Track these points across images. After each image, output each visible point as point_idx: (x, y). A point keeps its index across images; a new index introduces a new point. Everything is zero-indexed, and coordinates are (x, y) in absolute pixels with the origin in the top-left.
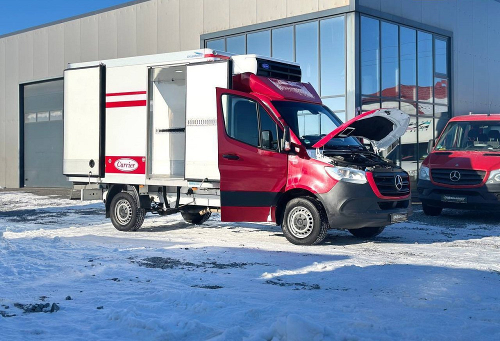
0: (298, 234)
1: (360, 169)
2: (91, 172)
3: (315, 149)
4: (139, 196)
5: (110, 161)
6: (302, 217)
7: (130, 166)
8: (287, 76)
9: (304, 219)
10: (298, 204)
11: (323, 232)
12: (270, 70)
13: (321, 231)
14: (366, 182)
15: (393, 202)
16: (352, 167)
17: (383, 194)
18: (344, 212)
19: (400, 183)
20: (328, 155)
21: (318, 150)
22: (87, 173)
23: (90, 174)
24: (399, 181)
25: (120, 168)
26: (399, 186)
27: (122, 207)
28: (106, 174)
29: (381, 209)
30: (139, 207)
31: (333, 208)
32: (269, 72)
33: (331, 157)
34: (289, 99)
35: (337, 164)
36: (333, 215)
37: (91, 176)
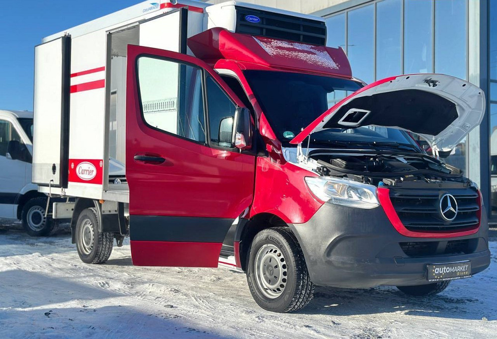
0: (269, 291)
1: (367, 181)
2: (52, 181)
3: (296, 146)
4: (102, 215)
5: (73, 166)
6: (273, 264)
7: (90, 172)
8: (299, 35)
9: (276, 267)
10: (268, 240)
11: (303, 292)
12: (262, 26)
13: (297, 289)
14: (377, 206)
15: (437, 243)
16: (351, 178)
17: (410, 228)
18: (333, 258)
19: (452, 209)
20: (316, 158)
21: (299, 148)
22: (48, 182)
23: (52, 183)
24: (449, 204)
25: (81, 176)
26: (450, 214)
27: (86, 229)
28: (70, 184)
29: (405, 256)
30: (100, 231)
31: (314, 251)
32: (262, 29)
33: (319, 161)
34: (282, 68)
35: (327, 173)
36: (315, 263)
37: (52, 186)
